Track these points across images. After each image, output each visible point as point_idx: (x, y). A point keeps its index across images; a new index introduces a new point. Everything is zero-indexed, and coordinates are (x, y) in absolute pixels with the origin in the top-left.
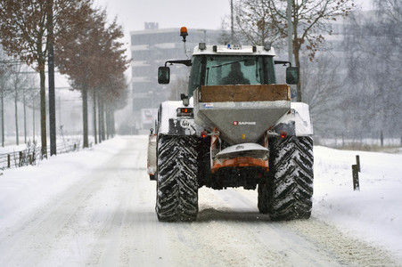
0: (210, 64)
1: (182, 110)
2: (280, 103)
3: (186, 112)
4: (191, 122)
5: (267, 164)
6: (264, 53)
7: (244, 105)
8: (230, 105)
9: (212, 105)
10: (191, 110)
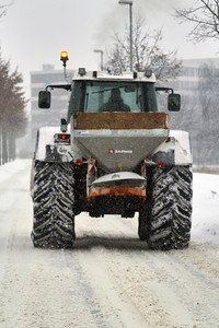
0: (90, 90)
1: (60, 136)
2: (158, 132)
3: (63, 138)
4: (68, 148)
5: (144, 193)
6: (145, 79)
7: (120, 133)
8: (106, 132)
9: (87, 132)
10: (68, 136)
